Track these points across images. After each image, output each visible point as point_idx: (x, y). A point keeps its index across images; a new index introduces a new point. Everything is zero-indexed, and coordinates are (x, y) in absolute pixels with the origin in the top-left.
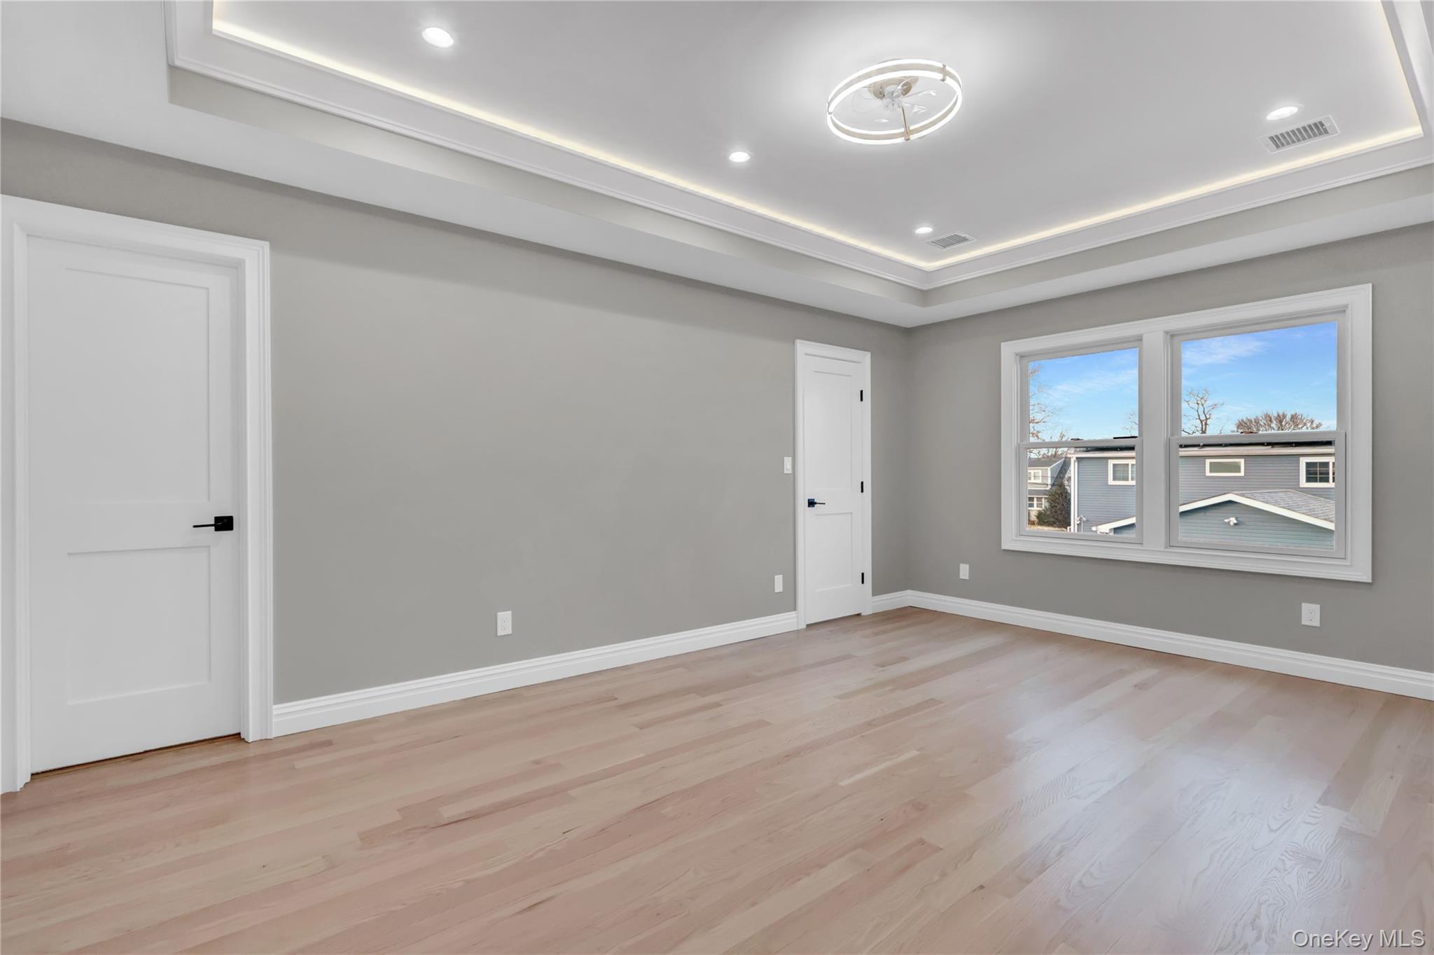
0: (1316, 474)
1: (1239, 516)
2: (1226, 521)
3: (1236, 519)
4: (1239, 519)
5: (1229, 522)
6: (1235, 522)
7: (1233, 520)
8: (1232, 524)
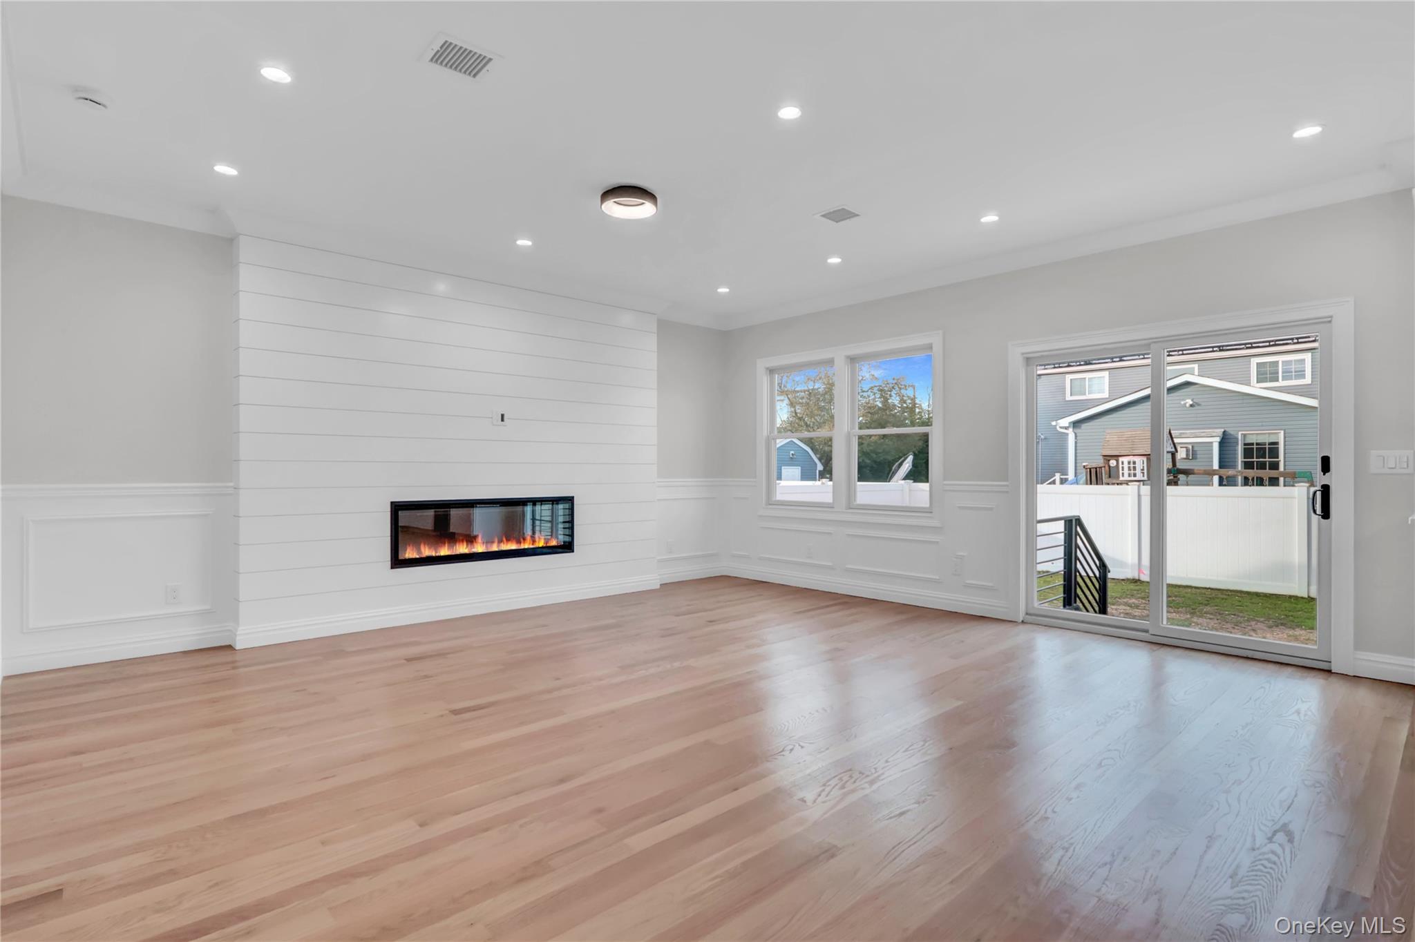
0: (1267, 374)
1: (1194, 397)
2: (1182, 403)
3: (1192, 400)
4: (1194, 400)
5: (1185, 404)
6: (1191, 403)
7: (1190, 402)
8: (1188, 405)
